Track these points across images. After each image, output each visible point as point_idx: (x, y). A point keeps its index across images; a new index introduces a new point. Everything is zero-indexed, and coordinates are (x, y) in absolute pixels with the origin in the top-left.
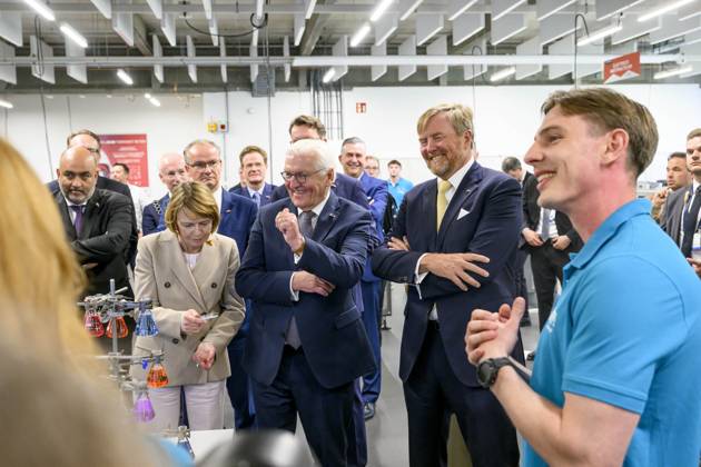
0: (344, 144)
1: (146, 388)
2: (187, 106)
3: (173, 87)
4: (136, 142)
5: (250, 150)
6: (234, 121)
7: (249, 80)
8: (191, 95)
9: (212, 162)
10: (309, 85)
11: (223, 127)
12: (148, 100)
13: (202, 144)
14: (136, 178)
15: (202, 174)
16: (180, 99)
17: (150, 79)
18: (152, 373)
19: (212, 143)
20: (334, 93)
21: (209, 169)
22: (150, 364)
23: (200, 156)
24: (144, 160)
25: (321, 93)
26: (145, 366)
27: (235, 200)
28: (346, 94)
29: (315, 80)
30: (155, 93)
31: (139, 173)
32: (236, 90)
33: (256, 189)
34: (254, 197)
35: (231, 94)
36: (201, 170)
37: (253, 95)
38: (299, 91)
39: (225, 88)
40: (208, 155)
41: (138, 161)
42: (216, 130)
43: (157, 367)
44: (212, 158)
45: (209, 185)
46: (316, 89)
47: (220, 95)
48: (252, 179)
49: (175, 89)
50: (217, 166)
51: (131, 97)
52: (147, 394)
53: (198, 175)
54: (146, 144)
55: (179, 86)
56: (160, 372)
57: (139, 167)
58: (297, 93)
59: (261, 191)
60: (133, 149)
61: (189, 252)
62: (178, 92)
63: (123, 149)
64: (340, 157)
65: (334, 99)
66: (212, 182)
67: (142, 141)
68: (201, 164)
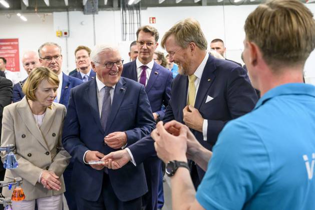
0: (131, 45)
1: (10, 202)
2: (43, 21)
3: (35, 9)
4: (12, 43)
5: (80, 48)
6: (73, 30)
7: (82, 3)
8: (46, 14)
9: (56, 57)
10: (119, 6)
11: (66, 33)
12: (19, 17)
13: (49, 45)
14: (12, 66)
15: (50, 64)
16: (39, 16)
17: (20, 5)
18: (15, 192)
19: (56, 45)
20: (135, 11)
21: (54, 60)
22: (13, 187)
23: (48, 52)
24: (17, 54)
25: (127, 11)
26: (10, 188)
27: (70, 80)
28: (143, 12)
29: (124, 3)
30: (23, 12)
31: (14, 63)
32: (74, 10)
33: (85, 73)
34: (84, 78)
35: (71, 13)
36: (49, 62)
37: (84, 14)
38: (114, 10)
39: (66, 9)
40: (54, 52)
41: (13, 55)
42: (62, 36)
43: (18, 188)
44: (56, 54)
45: (55, 71)
46: (124, 9)
47: (64, 14)
48: (81, 66)
49: (36, 10)
50: (59, 58)
51: (8, 15)
52: (11, 206)
53: (47, 64)
54: (18, 45)
55: (38, 8)
56: (19, 191)
57: (14, 59)
58: (112, 12)
59: (88, 74)
60: (10, 48)
61: (37, 114)
62: (38, 12)
63: (4, 48)
64: (130, 54)
65: (135, 15)
66: (56, 69)
67: (16, 43)
68: (49, 58)
